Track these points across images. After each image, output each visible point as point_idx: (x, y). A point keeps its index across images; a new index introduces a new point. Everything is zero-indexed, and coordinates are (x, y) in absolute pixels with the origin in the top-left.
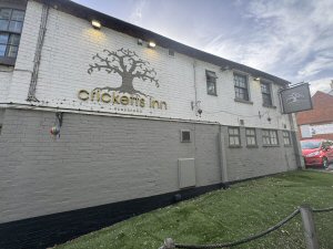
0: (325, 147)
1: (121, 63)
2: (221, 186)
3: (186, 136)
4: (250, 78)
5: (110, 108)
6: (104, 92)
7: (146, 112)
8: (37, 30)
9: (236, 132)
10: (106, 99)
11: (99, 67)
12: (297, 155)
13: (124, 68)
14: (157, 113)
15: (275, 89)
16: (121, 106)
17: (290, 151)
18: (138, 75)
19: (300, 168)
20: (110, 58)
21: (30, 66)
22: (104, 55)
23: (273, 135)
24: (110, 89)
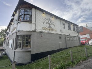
0: (85, 40)
1: (48, 21)
2: (67, 48)
3: (60, 37)
4: (71, 24)
5: (47, 31)
6: (46, 28)
7: (53, 32)
8: (34, 14)
9: (68, 37)
10: (47, 29)
11: (45, 22)
12: (80, 42)
13: (49, 22)
14: (55, 32)
15: (75, 27)
16: (49, 31)
17: (79, 41)
18: (51, 24)
19: (80, 45)
20: (46, 20)
21: (34, 22)
22: (45, 20)
23: (75, 37)
24: (47, 27)
